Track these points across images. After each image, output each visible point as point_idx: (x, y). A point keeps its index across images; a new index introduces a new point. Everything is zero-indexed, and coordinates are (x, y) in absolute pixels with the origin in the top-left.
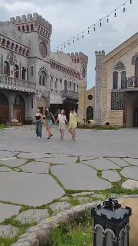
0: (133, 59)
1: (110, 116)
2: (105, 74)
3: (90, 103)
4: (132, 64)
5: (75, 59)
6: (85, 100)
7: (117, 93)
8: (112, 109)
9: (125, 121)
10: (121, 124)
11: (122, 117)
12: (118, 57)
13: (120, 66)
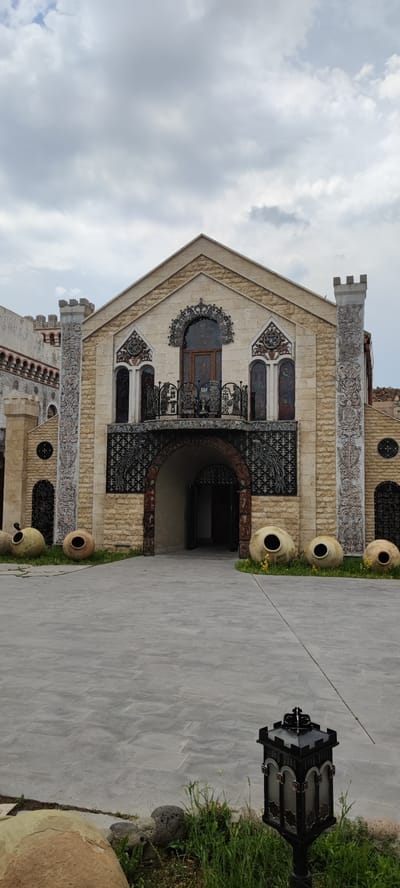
0: (173, 328)
1: (103, 516)
2: (90, 376)
3: (43, 470)
4: (172, 343)
5: (52, 335)
6: (26, 459)
7: (123, 435)
8: (108, 491)
9: (149, 531)
10: (137, 541)
11: (141, 517)
12: (128, 319)
13: (136, 349)
